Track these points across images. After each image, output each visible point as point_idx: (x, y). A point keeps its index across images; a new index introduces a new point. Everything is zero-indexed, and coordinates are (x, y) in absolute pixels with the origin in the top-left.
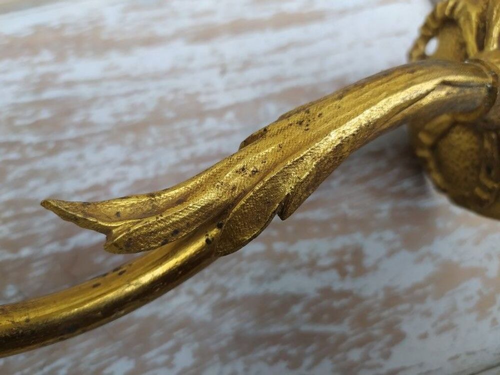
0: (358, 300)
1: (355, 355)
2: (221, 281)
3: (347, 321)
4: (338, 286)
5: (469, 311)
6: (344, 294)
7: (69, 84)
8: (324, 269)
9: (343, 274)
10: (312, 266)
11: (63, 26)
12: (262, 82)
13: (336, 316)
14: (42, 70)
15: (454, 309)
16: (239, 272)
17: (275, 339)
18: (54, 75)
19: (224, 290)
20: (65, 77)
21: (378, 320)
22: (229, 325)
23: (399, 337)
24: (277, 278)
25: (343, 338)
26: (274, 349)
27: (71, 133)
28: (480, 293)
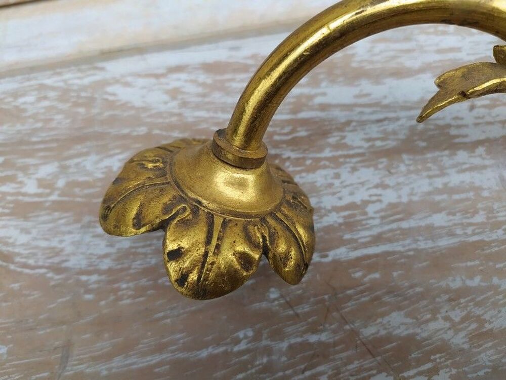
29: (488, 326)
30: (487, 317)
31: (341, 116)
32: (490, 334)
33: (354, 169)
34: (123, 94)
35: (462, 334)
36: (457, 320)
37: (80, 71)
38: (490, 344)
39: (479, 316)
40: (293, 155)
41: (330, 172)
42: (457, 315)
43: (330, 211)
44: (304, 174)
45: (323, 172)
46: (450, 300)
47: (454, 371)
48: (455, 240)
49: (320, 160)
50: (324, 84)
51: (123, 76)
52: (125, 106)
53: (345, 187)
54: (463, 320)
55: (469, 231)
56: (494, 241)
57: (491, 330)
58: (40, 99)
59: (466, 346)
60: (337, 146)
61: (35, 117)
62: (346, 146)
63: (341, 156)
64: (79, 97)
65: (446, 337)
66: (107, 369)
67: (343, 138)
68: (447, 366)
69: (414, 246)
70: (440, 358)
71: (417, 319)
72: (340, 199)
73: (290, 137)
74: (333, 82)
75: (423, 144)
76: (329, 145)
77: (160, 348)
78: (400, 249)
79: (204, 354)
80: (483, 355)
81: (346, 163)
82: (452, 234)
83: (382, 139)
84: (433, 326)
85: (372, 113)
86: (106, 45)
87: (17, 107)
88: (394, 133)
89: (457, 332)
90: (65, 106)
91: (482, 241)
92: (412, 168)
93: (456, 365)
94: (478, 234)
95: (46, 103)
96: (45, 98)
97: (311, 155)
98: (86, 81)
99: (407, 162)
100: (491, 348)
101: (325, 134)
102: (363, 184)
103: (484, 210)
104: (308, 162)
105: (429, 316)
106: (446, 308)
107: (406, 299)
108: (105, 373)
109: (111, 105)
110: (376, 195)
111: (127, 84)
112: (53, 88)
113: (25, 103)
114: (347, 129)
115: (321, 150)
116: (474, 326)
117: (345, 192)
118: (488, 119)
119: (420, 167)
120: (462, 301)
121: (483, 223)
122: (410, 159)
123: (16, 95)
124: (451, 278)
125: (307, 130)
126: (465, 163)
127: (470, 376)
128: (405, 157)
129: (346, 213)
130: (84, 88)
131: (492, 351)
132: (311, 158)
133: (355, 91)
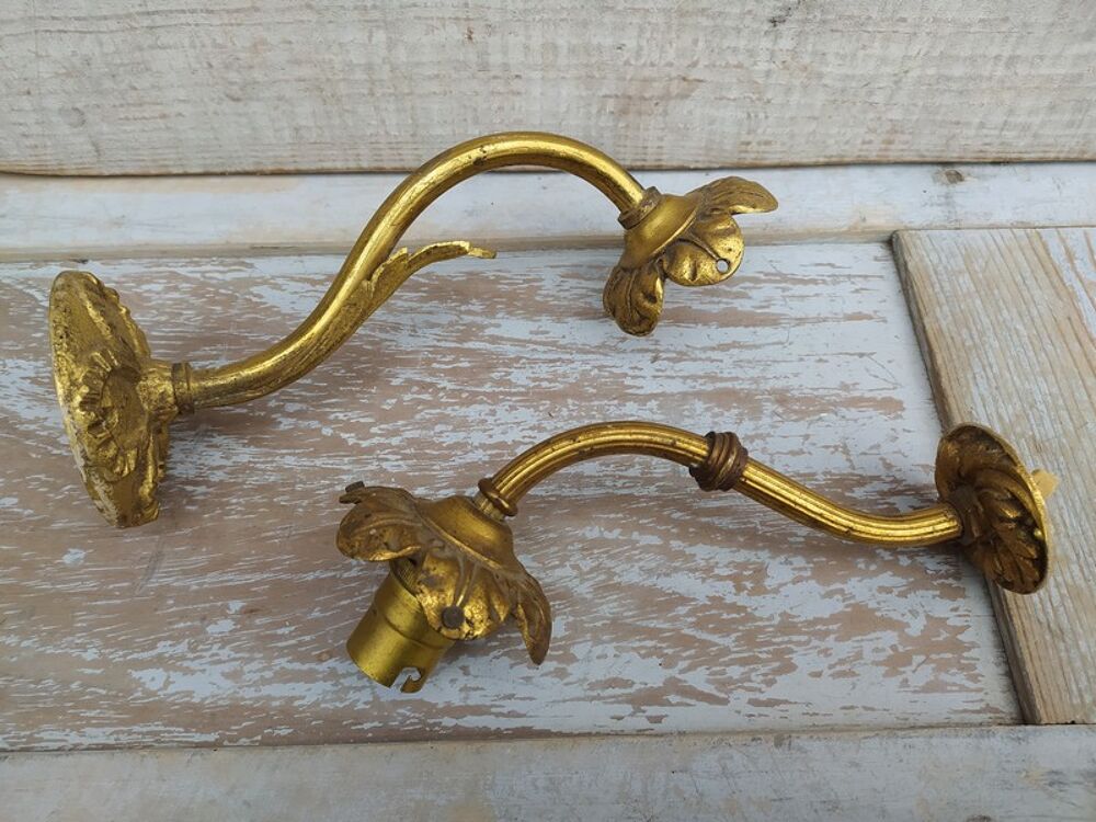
0: (750, 618)
1: (735, 672)
2: (610, 563)
3: (734, 636)
4: (729, 599)
5: (877, 664)
6: (734, 607)
7: (495, 340)
8: (720, 578)
9: (739, 588)
10: (708, 571)
11: (498, 280)
12: (694, 378)
13: (723, 628)
14: (468, 319)
15: (859, 656)
16: (629, 559)
17: (653, 633)
18: (482, 327)
19: (610, 573)
20: (490, 331)
21: (769, 643)
22: (608, 608)
23: (789, 667)
24: (667, 575)
25: (726, 651)
26: (649, 643)
27: (487, 388)
28: (894, 648)
29: (616, 579)
30: (617, 570)
31: (511, 351)
32: (617, 587)
33: (513, 408)
34: (270, 296)
35: (587, 584)
36: (585, 569)
37: (221, 264)
38: (615, 597)
39: (610, 568)
40: (450, 386)
41: (487, 408)
42: (587, 565)
43: (476, 448)
44: (457, 407)
45: (478, 407)
46: (583, 549)
47: (571, 619)
48: (603, 491)
49: (478, 394)
50: (500, 315)
51: (273, 278)
52: (270, 310)
53: (498, 425)
54: (592, 570)
55: (619, 483)
56: (643, 497)
57: (620, 583)
58: (168, 290)
59: (589, 596)
60: (499, 383)
61: (159, 309)
62: (510, 383)
63: (502, 393)
64: (217, 293)
65: (570, 585)
66: (198, 584)
67: (509, 374)
68: (565, 613)
69: (558, 492)
70: (559, 605)
71: (544, 564)
72: (491, 436)
73: (450, 367)
74: (510, 313)
75: (592, 390)
76: (492, 380)
77: (262, 568)
78: (544, 494)
79: (310, 577)
80: (604, 607)
81: (503, 400)
82: (600, 484)
83: (550, 381)
84: (558, 573)
85: (545, 352)
86: (259, 240)
87: (139, 295)
88: (565, 375)
89: (583, 581)
90: (198, 302)
91: (631, 495)
92: (574, 414)
93: (574, 613)
94: (628, 487)
95: (176, 295)
96: (176, 289)
97: (468, 388)
98: (229, 277)
99: (571, 407)
100: (615, 600)
101: (490, 368)
102: (518, 424)
103: (640, 464)
104: (464, 395)
105: (557, 563)
106: (578, 556)
107: (537, 543)
108: (195, 587)
109: (255, 307)
110: (530, 437)
111: (277, 287)
112: (186, 279)
113: (149, 291)
114: (515, 365)
115: (481, 384)
116: (603, 577)
117: (497, 430)
118: (668, 373)
119: (583, 414)
120: (596, 551)
121: (636, 477)
122: (574, 405)
123: (140, 280)
124: (589, 528)
125: (469, 362)
126: (632, 415)
127: (586, 625)
128: (570, 401)
129: (494, 452)
130: (225, 284)
131: (615, 604)
132: (467, 391)
133: (533, 326)
